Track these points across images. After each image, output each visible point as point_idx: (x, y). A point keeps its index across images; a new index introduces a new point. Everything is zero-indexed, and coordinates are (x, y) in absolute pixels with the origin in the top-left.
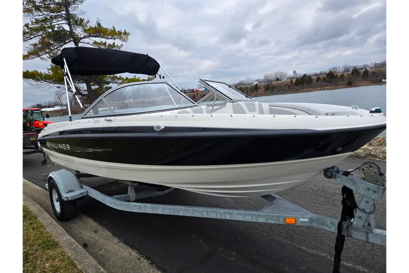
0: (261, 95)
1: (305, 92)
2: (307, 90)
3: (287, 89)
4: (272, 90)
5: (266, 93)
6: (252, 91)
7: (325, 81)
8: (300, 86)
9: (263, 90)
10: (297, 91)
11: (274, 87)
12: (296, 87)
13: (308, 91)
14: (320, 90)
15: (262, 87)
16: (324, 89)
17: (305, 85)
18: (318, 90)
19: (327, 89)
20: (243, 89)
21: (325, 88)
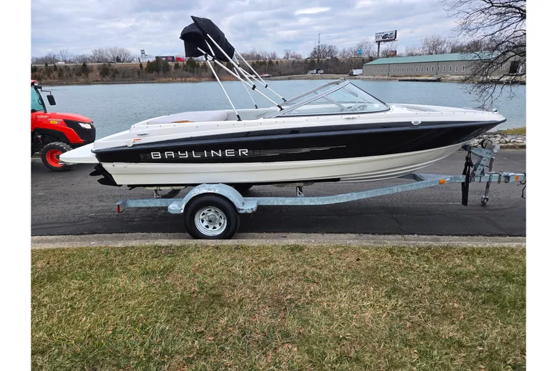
0: (96, 82)
1: (163, 82)
2: (164, 80)
3: (136, 76)
4: (113, 76)
5: (105, 79)
6: (79, 75)
7: (186, 70)
8: (155, 73)
9: (98, 74)
10: (152, 80)
11: (116, 72)
12: (148, 75)
13: (166, 82)
14: (182, 82)
15: (94, 68)
16: (186, 81)
17: (161, 73)
18: (179, 82)
19: (190, 81)
20: (61, 69)
21: (187, 79)
